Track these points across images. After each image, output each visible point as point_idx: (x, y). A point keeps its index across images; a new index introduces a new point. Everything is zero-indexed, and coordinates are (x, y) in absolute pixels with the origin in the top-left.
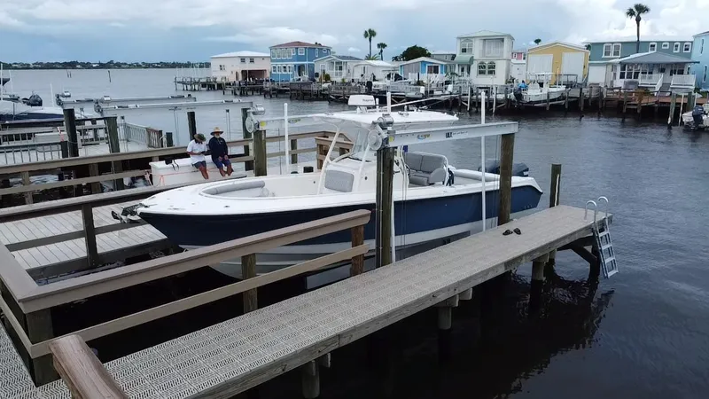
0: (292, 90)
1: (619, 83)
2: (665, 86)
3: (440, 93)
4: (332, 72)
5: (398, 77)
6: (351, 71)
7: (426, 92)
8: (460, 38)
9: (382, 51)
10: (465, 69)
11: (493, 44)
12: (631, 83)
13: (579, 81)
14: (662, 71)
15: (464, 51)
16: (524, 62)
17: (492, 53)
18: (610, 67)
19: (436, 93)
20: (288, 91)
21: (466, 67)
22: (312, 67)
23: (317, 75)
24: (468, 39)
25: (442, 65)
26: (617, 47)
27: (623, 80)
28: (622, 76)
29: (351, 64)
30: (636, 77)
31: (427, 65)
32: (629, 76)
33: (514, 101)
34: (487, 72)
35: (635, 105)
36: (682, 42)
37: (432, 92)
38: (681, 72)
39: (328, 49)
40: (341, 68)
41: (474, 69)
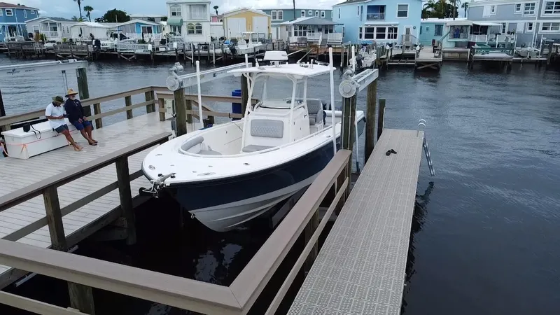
0: (10, 50)
1: (294, 39)
2: (324, 41)
3: (164, 49)
4: (47, 32)
5: (122, 37)
6: (66, 31)
7: (153, 49)
8: (170, 3)
9: (89, 13)
10: (177, 29)
11: (197, 9)
12: (303, 39)
13: (267, 38)
14: (320, 30)
15: (174, 14)
16: (222, 23)
17: (197, 16)
18: (285, 28)
19: (161, 50)
20: (7, 50)
21: (176, 28)
22: (24, 26)
23: (31, 35)
24: (176, 4)
25: (154, 26)
26: (280, 13)
27: (297, 37)
28: (296, 34)
29: (64, 25)
30: (305, 35)
31: (141, 26)
32: (300, 34)
33: (229, 55)
34: (195, 31)
35: (314, 54)
36: (320, 11)
37: (158, 49)
38: (331, 31)
39: (36, 11)
40: (55, 29)
41: (184, 29)
